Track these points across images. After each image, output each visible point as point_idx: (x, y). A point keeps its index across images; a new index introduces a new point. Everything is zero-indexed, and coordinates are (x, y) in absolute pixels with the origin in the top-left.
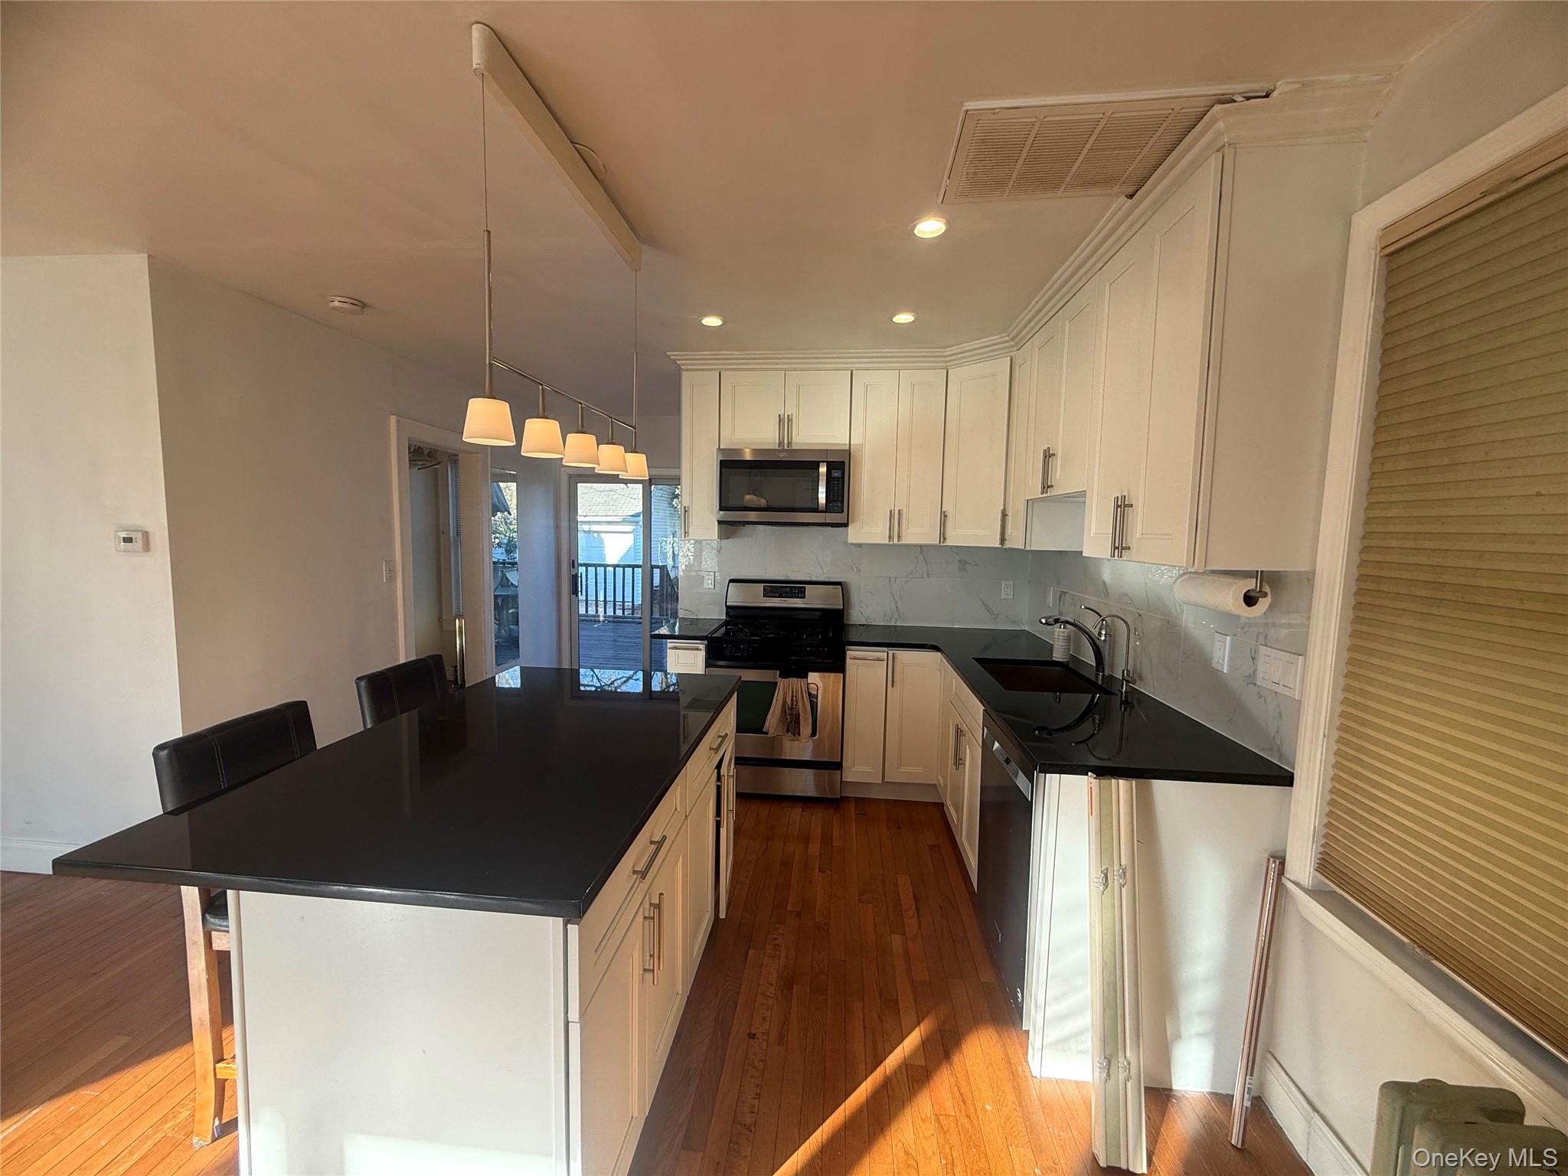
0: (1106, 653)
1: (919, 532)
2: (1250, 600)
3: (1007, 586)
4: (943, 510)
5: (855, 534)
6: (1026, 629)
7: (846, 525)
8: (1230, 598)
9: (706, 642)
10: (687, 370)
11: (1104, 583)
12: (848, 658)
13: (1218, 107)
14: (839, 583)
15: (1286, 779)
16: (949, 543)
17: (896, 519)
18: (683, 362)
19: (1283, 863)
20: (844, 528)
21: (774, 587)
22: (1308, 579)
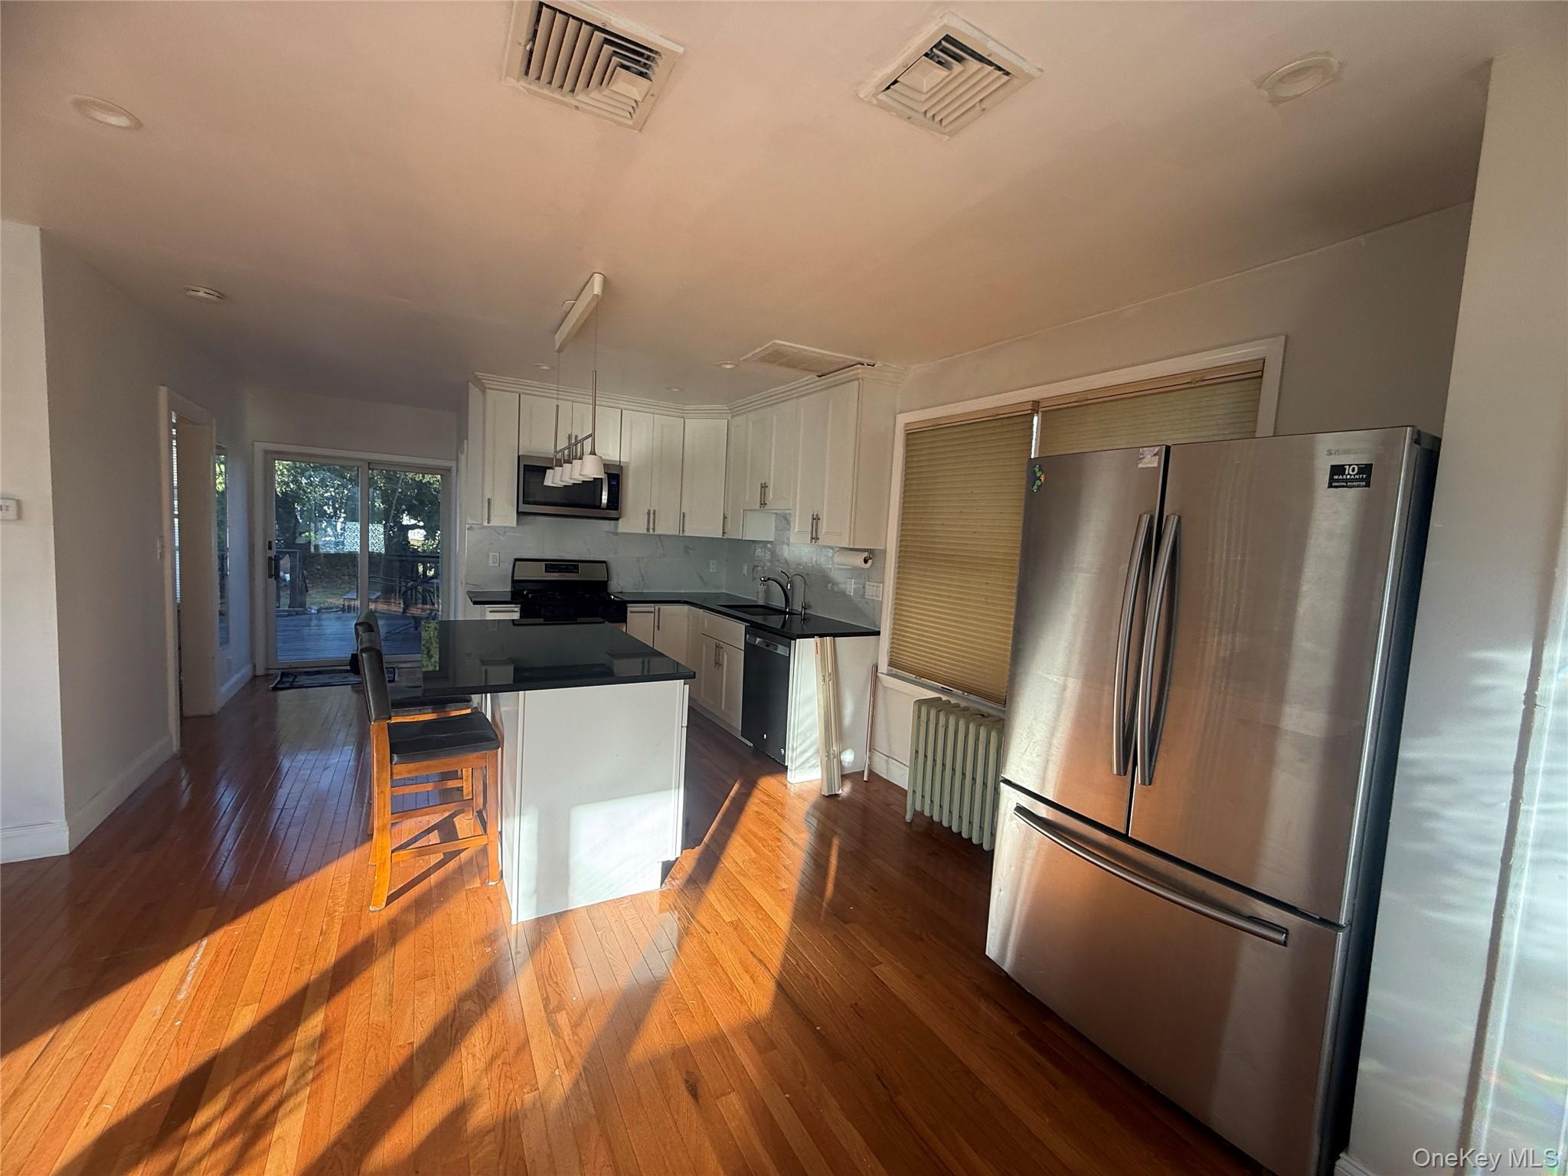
0: (790, 596)
1: (666, 526)
2: (866, 561)
3: (713, 564)
4: (683, 511)
5: (625, 526)
6: (724, 591)
7: (617, 519)
8: (858, 560)
9: (519, 606)
10: (490, 389)
11: (785, 559)
12: (628, 612)
13: (859, 366)
14: (604, 562)
15: (878, 633)
16: (686, 534)
17: (651, 515)
18: (487, 381)
19: (877, 667)
20: (615, 522)
21: (552, 565)
22: (884, 552)
